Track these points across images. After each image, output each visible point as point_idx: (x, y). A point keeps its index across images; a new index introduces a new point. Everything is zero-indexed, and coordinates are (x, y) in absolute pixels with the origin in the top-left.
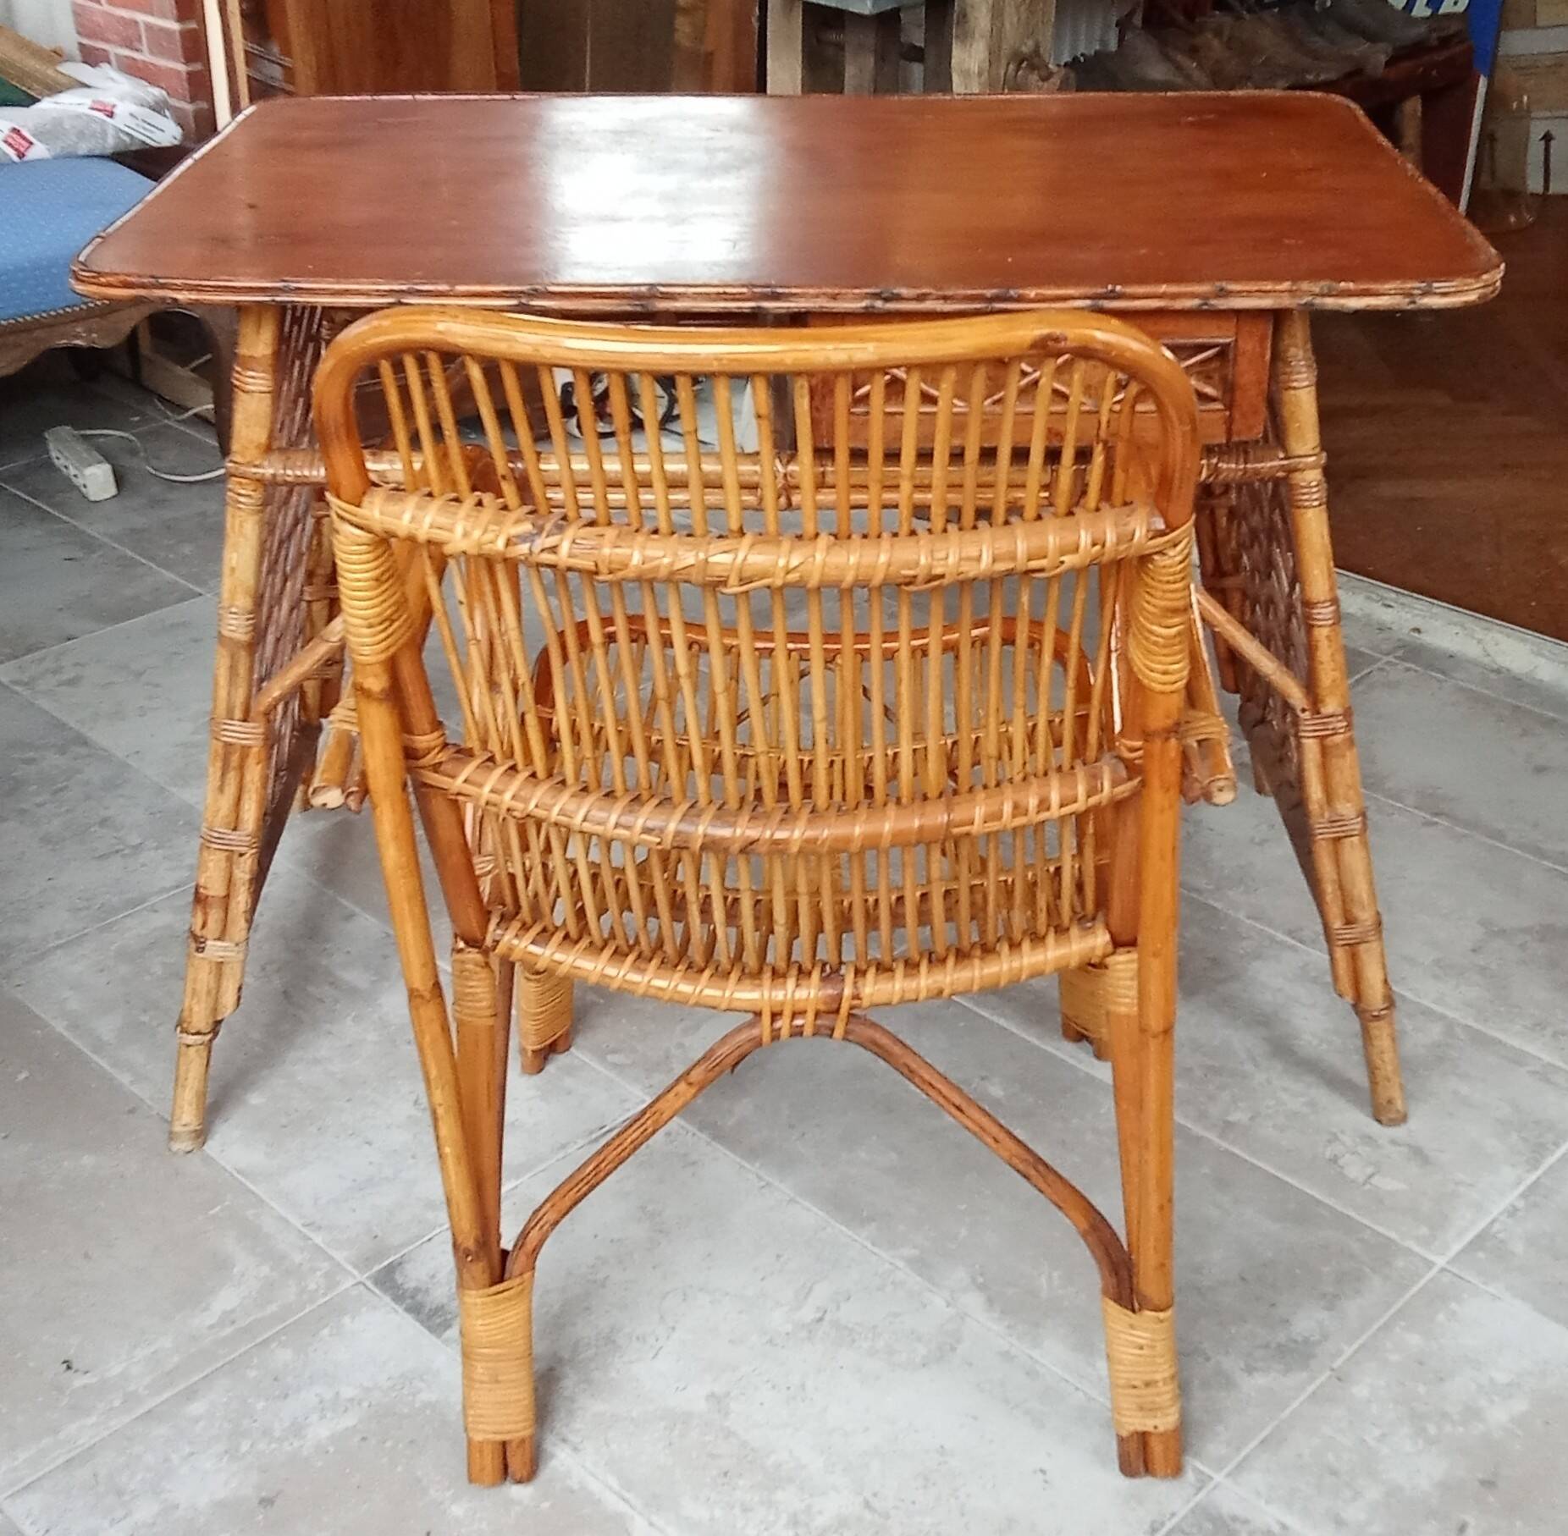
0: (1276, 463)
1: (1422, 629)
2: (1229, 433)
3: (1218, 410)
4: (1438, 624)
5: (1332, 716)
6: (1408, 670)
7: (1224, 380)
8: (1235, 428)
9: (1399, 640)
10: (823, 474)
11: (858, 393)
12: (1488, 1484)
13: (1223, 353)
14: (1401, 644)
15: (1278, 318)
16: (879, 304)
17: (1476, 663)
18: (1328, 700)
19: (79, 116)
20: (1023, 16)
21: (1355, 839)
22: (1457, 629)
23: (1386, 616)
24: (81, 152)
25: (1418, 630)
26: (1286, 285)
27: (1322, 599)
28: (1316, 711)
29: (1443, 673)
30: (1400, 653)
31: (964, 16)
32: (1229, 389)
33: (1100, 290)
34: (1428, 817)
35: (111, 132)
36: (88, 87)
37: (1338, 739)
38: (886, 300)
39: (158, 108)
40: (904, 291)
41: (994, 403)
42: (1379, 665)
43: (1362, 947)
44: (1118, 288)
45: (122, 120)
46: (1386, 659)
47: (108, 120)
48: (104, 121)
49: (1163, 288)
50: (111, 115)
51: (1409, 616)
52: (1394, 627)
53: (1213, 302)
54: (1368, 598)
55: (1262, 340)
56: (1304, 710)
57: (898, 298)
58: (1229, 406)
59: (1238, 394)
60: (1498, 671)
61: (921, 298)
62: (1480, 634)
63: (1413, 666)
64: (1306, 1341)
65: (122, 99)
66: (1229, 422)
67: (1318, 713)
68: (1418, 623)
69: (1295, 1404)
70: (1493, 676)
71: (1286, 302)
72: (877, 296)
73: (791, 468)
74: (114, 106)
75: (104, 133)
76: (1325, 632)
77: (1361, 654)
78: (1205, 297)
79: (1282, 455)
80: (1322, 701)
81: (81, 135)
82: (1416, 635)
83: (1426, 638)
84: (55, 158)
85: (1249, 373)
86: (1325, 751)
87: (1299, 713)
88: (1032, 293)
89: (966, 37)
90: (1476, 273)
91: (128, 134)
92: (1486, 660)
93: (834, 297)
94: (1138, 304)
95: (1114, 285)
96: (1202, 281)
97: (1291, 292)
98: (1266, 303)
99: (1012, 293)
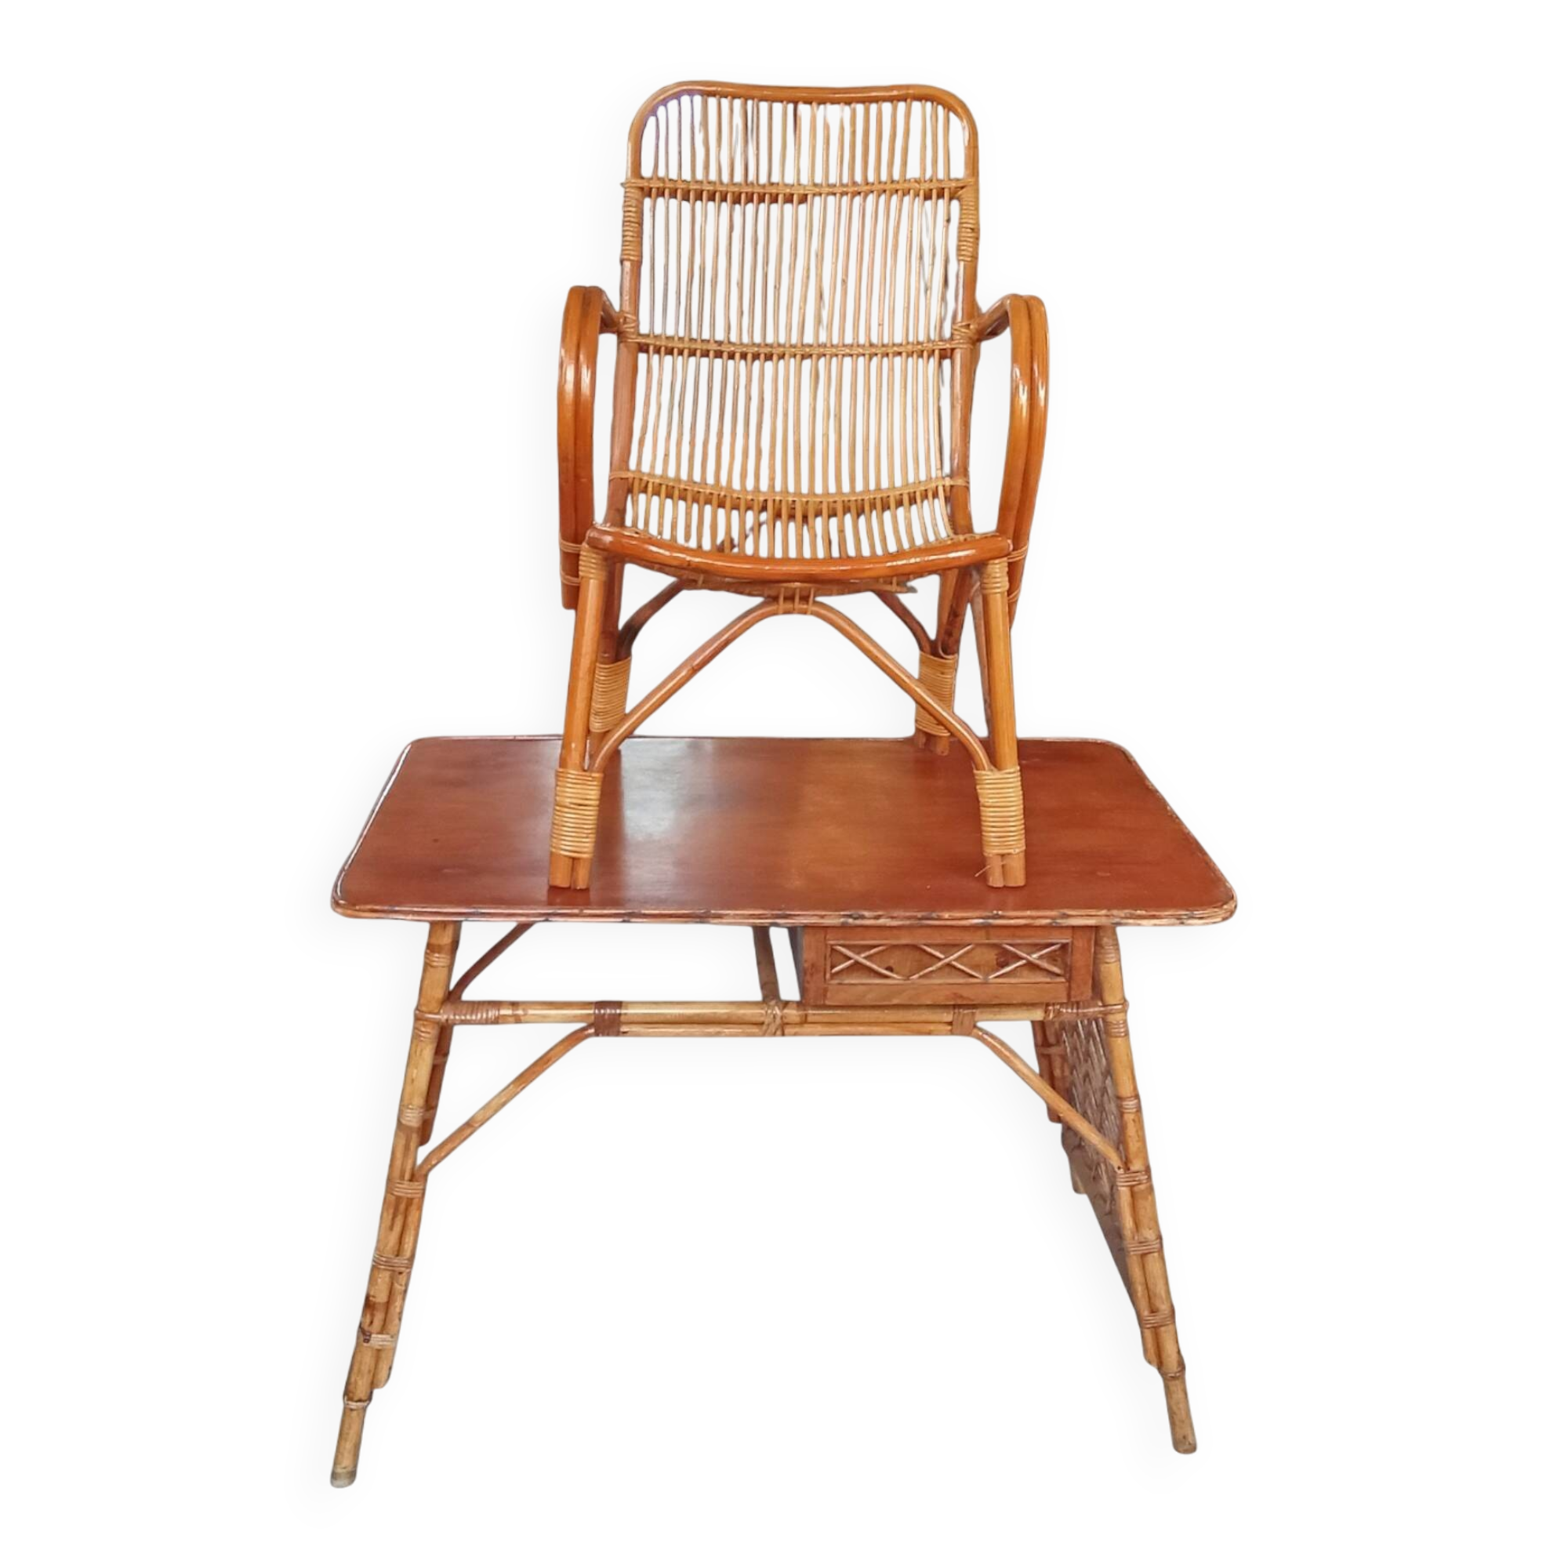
0: (1097, 1009)
2: (1069, 996)
3: (1062, 982)
5: (1137, 1172)
7: (1066, 965)
8: (1073, 993)
10: (806, 1015)
11: (834, 971)
13: (1064, 947)
15: (1097, 930)
16: (850, 921)
18: (1134, 1161)
21: (1156, 1255)
26: (1103, 912)
27: (1129, 1095)
28: (1127, 1169)
32: (1068, 968)
33: (990, 914)
37: (1142, 1187)
38: (856, 919)
40: (867, 914)
41: (920, 977)
43: (1163, 1329)
44: (1000, 913)
49: (1028, 913)
53: (1058, 921)
55: (1089, 941)
56: (1119, 1168)
57: (863, 917)
58: (1069, 980)
59: (1074, 973)
61: (878, 917)
66: (1069, 989)
67: (1129, 1169)
71: (1101, 921)
72: (850, 916)
73: (786, 1011)
76: (1132, 1117)
78: (1053, 918)
79: (1100, 1004)
80: (1131, 1162)
85: (1081, 961)
86: (1133, 1195)
87: (1116, 1170)
88: (946, 915)
90: (1221, 904)
93: (822, 917)
94: (1012, 922)
95: (998, 910)
96: (1051, 908)
97: (1107, 916)
98: (1091, 922)
99: (934, 915)
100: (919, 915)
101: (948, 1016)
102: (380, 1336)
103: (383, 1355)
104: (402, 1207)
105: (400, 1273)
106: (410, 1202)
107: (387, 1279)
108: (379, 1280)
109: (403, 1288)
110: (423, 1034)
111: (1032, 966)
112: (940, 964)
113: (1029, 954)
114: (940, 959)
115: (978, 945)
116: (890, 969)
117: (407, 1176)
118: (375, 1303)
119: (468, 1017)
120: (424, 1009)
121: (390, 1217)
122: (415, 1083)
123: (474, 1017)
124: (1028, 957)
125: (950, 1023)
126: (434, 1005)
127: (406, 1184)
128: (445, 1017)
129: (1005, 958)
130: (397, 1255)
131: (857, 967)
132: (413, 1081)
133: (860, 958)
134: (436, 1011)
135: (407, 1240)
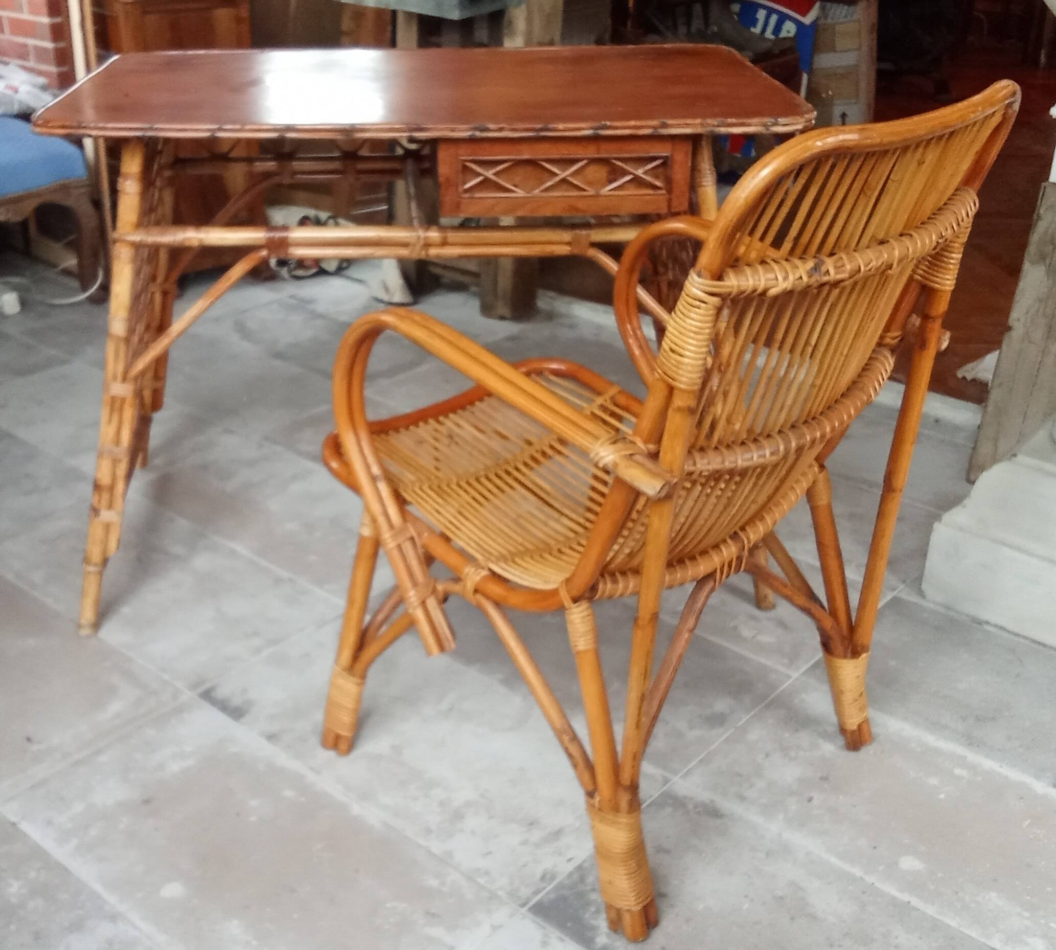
2: (669, 207)
3: (664, 194)
7: (666, 177)
8: (672, 204)
10: (445, 236)
11: (466, 187)
12: (824, 779)
13: (666, 163)
15: (695, 140)
16: (478, 133)
26: (698, 121)
31: (510, 23)
32: (669, 181)
33: (599, 124)
38: (482, 131)
40: (492, 126)
41: (542, 191)
44: (609, 122)
49: (633, 123)
50: (17, 92)
53: (659, 130)
55: (686, 154)
57: (488, 129)
58: (670, 191)
59: (674, 184)
61: (501, 130)
64: (722, 714)
66: (670, 201)
69: (716, 744)
71: (699, 130)
72: (476, 129)
73: (428, 233)
74: (18, 88)
78: (655, 128)
85: (680, 174)
88: (561, 126)
89: (512, 34)
90: (801, 114)
93: (453, 130)
95: (605, 120)
96: (653, 116)
97: (703, 124)
98: (688, 131)
99: (551, 126)
100: (539, 126)
101: (566, 236)
111: (637, 181)
112: (557, 179)
113: (637, 169)
114: (555, 175)
115: (593, 161)
116: (515, 186)
119: (160, 239)
122: (119, 300)
124: (636, 173)
125: (569, 244)
126: (129, 230)
128: (139, 238)
129: (615, 173)
131: (486, 184)
132: (118, 295)
133: (490, 174)
134: (131, 234)
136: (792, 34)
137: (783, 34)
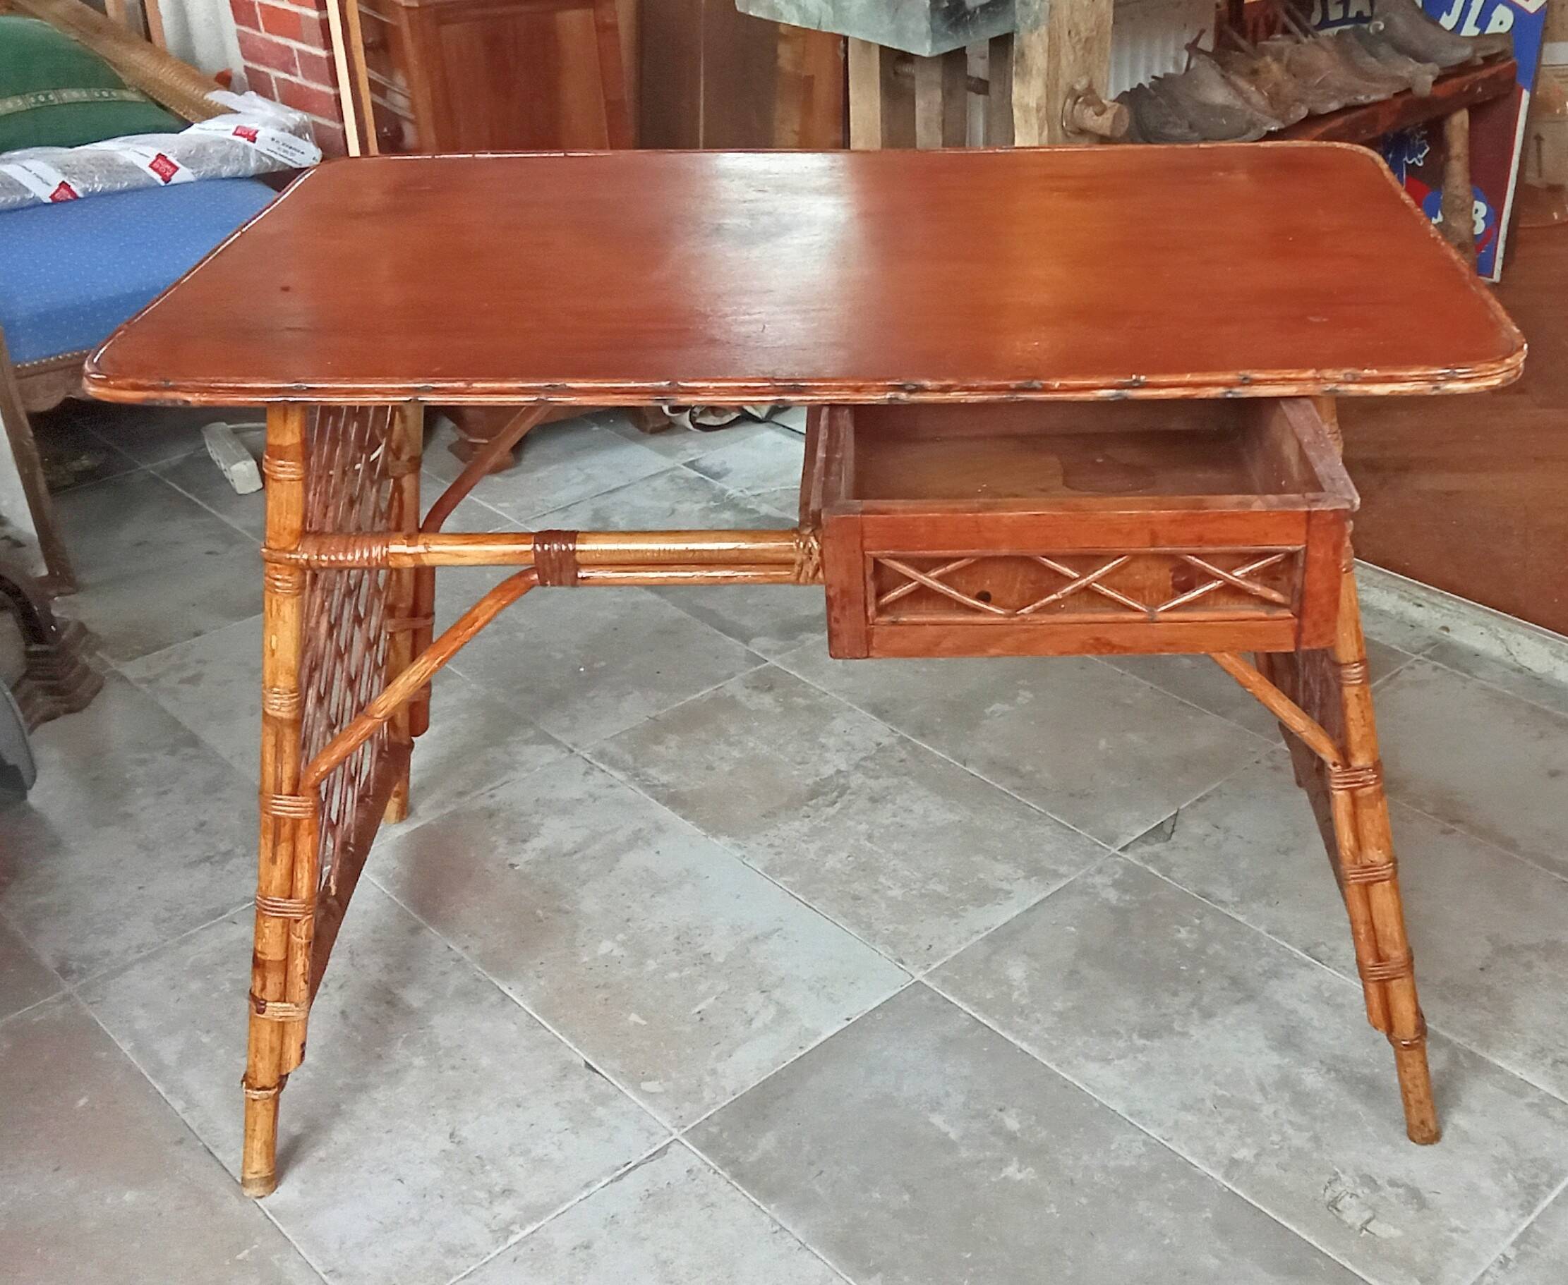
1: (1450, 627)
4: (1464, 624)
5: (1362, 769)
6: (1435, 668)
9: (1430, 637)
14: (1430, 641)
16: (903, 395)
17: (1497, 661)
19: (223, 142)
20: (1080, 53)
21: (1385, 883)
22: (1484, 630)
23: (1416, 614)
24: (224, 175)
25: (1447, 629)
26: (1310, 374)
27: (1351, 660)
29: (1468, 672)
30: (1428, 652)
31: (1022, 54)
33: (1123, 382)
34: (1448, 825)
35: (253, 155)
36: (237, 112)
38: (911, 392)
39: (298, 132)
40: (928, 383)
42: (1409, 663)
43: (1393, 983)
44: (1142, 378)
45: (263, 144)
46: (1416, 657)
47: (250, 144)
48: (246, 146)
49: (1188, 378)
50: (254, 140)
51: (1438, 615)
52: (1426, 625)
53: (1237, 390)
54: (1401, 597)
57: (922, 389)
60: (1520, 670)
61: (946, 390)
62: (1503, 634)
63: (1440, 665)
65: (265, 124)
68: (1447, 622)
70: (1515, 675)
71: (1310, 389)
72: (900, 388)
74: (257, 132)
75: (246, 156)
77: (1394, 652)
78: (1228, 386)
80: (1353, 756)
81: (225, 160)
82: (1445, 633)
83: (1454, 637)
84: (199, 180)
88: (1055, 384)
89: (1025, 74)
90: (1499, 356)
91: (270, 157)
92: (1510, 660)
93: (858, 390)
94: (1163, 393)
95: (1139, 374)
96: (1225, 368)
97: (1316, 380)
99: (1036, 384)
100: (1013, 384)
102: (279, 1005)
103: (289, 1028)
104: (286, 831)
105: (297, 921)
106: (296, 823)
107: (279, 930)
108: (267, 931)
109: (304, 941)
110: (278, 584)
117: (286, 787)
118: (264, 961)
119: (341, 557)
120: (272, 544)
121: (270, 845)
122: (277, 655)
123: (350, 557)
126: (286, 540)
127: (286, 800)
128: (305, 556)
130: (290, 897)
132: (273, 652)
134: (293, 548)
135: (299, 876)
136: (1505, 28)
137: (1492, 28)
